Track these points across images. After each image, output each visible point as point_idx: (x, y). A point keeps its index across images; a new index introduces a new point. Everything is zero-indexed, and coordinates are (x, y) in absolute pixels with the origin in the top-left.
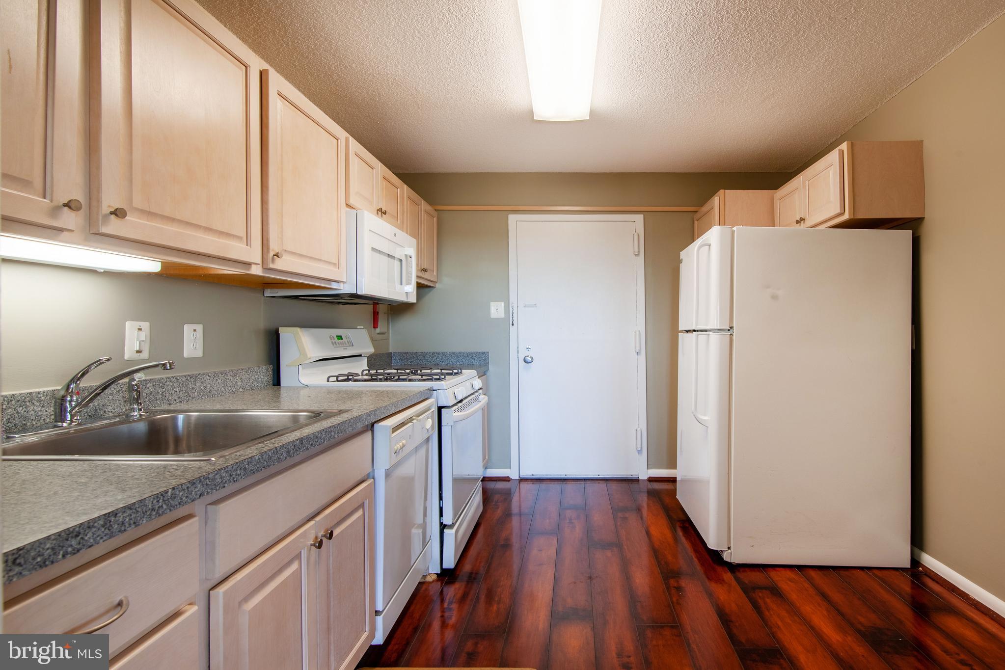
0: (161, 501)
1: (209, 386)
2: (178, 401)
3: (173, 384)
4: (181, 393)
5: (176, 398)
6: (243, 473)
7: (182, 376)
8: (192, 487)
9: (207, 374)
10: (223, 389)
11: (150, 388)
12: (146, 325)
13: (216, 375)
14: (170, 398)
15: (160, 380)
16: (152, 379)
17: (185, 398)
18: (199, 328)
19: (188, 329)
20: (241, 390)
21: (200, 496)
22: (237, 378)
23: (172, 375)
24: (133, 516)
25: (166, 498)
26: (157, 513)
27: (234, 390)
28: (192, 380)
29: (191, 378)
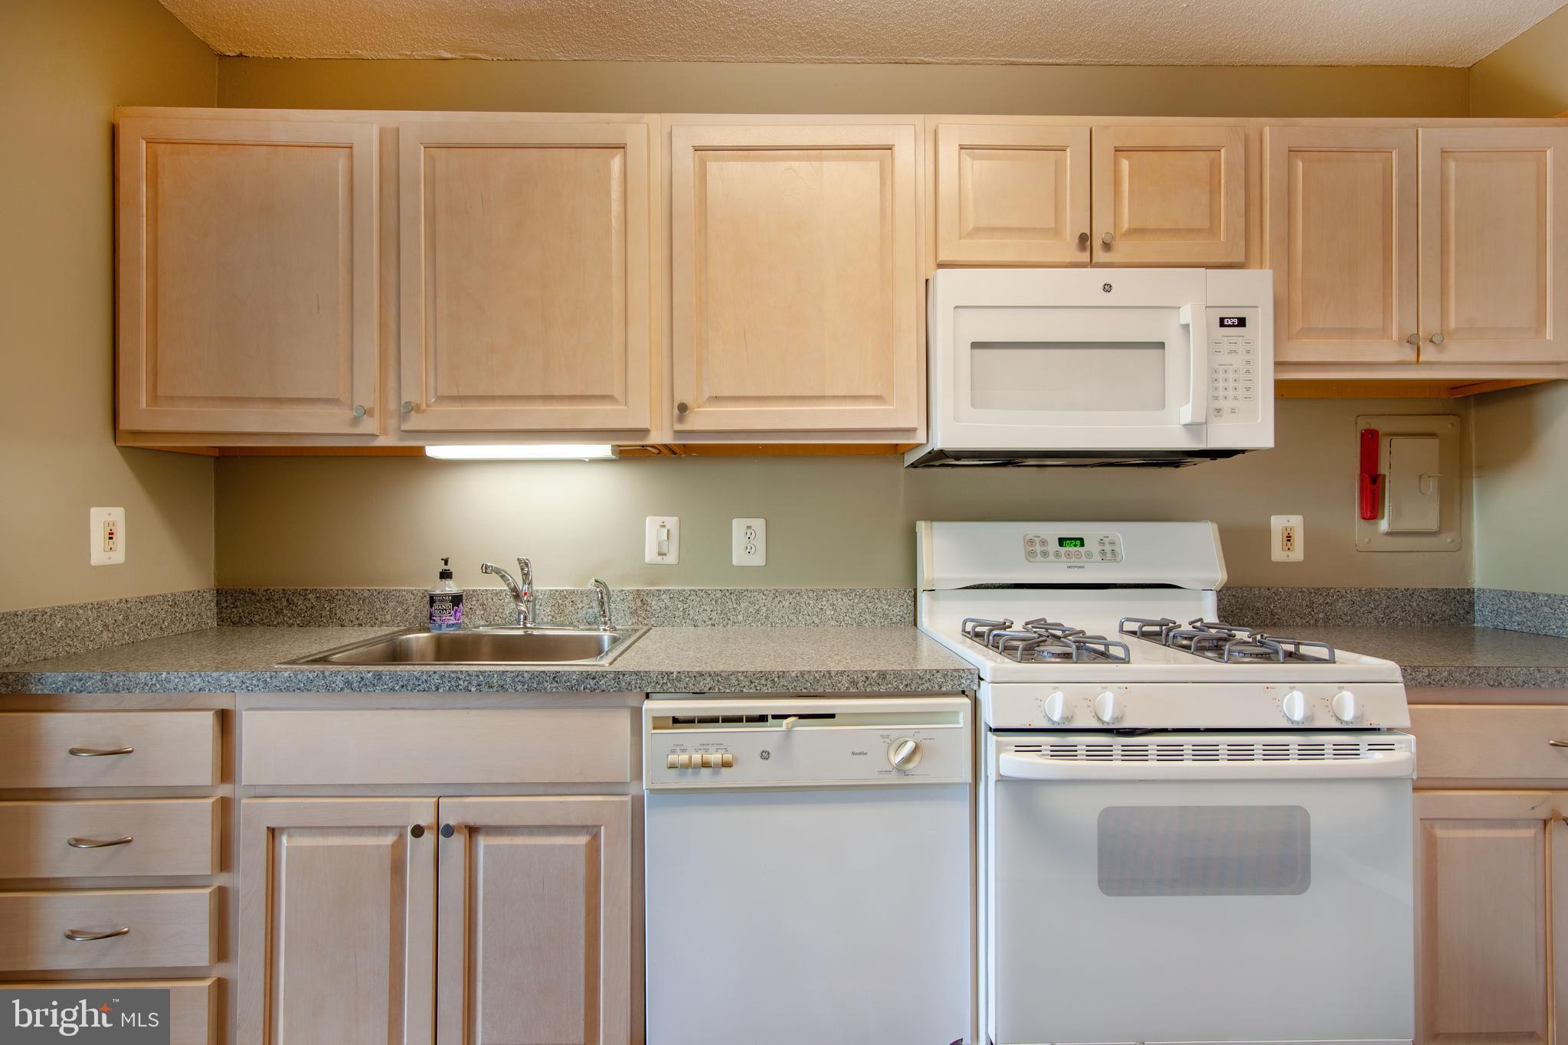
0: (154, 679)
1: (765, 609)
2: (710, 622)
3: (701, 600)
4: (715, 613)
5: (706, 619)
6: (261, 685)
7: (715, 590)
8: (189, 679)
9: (760, 592)
10: (792, 617)
11: (666, 601)
12: (672, 522)
13: (777, 594)
14: (696, 618)
15: (680, 592)
16: (669, 590)
17: (721, 621)
18: (759, 524)
19: (738, 526)
20: (833, 623)
21: (200, 690)
22: (824, 603)
23: (699, 588)
24: (127, 682)
25: (159, 679)
26: (150, 688)
27: (817, 621)
28: (733, 597)
29: (731, 594)
